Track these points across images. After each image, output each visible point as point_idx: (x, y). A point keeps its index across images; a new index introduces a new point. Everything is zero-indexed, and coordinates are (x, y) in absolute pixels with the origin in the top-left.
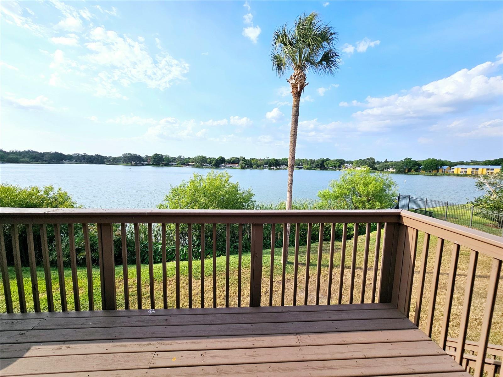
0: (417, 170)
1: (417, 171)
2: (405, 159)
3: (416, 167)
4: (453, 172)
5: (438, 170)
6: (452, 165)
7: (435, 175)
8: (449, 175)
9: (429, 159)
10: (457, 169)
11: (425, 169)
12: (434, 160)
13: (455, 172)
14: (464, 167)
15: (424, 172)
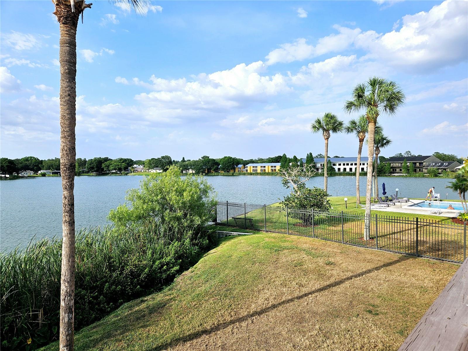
0: (217, 170)
1: (216, 172)
2: (203, 158)
3: (215, 166)
4: (247, 170)
5: (234, 169)
6: (245, 163)
7: (233, 175)
8: (244, 174)
9: (225, 157)
10: (250, 168)
11: (223, 169)
12: (230, 158)
13: (249, 171)
14: (255, 165)
15: (223, 172)
